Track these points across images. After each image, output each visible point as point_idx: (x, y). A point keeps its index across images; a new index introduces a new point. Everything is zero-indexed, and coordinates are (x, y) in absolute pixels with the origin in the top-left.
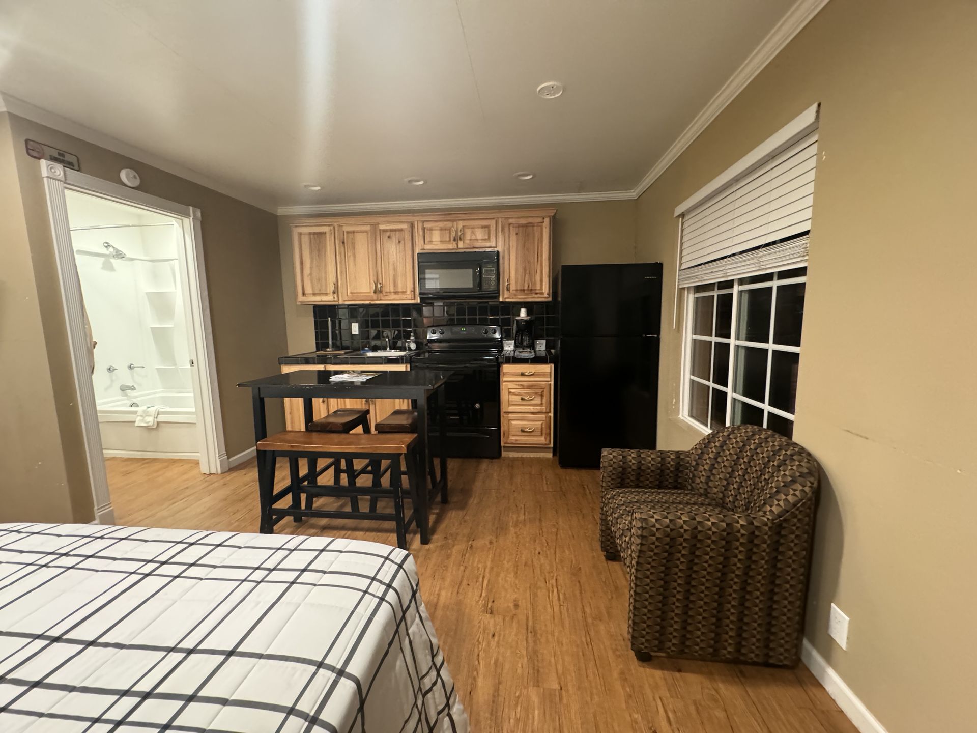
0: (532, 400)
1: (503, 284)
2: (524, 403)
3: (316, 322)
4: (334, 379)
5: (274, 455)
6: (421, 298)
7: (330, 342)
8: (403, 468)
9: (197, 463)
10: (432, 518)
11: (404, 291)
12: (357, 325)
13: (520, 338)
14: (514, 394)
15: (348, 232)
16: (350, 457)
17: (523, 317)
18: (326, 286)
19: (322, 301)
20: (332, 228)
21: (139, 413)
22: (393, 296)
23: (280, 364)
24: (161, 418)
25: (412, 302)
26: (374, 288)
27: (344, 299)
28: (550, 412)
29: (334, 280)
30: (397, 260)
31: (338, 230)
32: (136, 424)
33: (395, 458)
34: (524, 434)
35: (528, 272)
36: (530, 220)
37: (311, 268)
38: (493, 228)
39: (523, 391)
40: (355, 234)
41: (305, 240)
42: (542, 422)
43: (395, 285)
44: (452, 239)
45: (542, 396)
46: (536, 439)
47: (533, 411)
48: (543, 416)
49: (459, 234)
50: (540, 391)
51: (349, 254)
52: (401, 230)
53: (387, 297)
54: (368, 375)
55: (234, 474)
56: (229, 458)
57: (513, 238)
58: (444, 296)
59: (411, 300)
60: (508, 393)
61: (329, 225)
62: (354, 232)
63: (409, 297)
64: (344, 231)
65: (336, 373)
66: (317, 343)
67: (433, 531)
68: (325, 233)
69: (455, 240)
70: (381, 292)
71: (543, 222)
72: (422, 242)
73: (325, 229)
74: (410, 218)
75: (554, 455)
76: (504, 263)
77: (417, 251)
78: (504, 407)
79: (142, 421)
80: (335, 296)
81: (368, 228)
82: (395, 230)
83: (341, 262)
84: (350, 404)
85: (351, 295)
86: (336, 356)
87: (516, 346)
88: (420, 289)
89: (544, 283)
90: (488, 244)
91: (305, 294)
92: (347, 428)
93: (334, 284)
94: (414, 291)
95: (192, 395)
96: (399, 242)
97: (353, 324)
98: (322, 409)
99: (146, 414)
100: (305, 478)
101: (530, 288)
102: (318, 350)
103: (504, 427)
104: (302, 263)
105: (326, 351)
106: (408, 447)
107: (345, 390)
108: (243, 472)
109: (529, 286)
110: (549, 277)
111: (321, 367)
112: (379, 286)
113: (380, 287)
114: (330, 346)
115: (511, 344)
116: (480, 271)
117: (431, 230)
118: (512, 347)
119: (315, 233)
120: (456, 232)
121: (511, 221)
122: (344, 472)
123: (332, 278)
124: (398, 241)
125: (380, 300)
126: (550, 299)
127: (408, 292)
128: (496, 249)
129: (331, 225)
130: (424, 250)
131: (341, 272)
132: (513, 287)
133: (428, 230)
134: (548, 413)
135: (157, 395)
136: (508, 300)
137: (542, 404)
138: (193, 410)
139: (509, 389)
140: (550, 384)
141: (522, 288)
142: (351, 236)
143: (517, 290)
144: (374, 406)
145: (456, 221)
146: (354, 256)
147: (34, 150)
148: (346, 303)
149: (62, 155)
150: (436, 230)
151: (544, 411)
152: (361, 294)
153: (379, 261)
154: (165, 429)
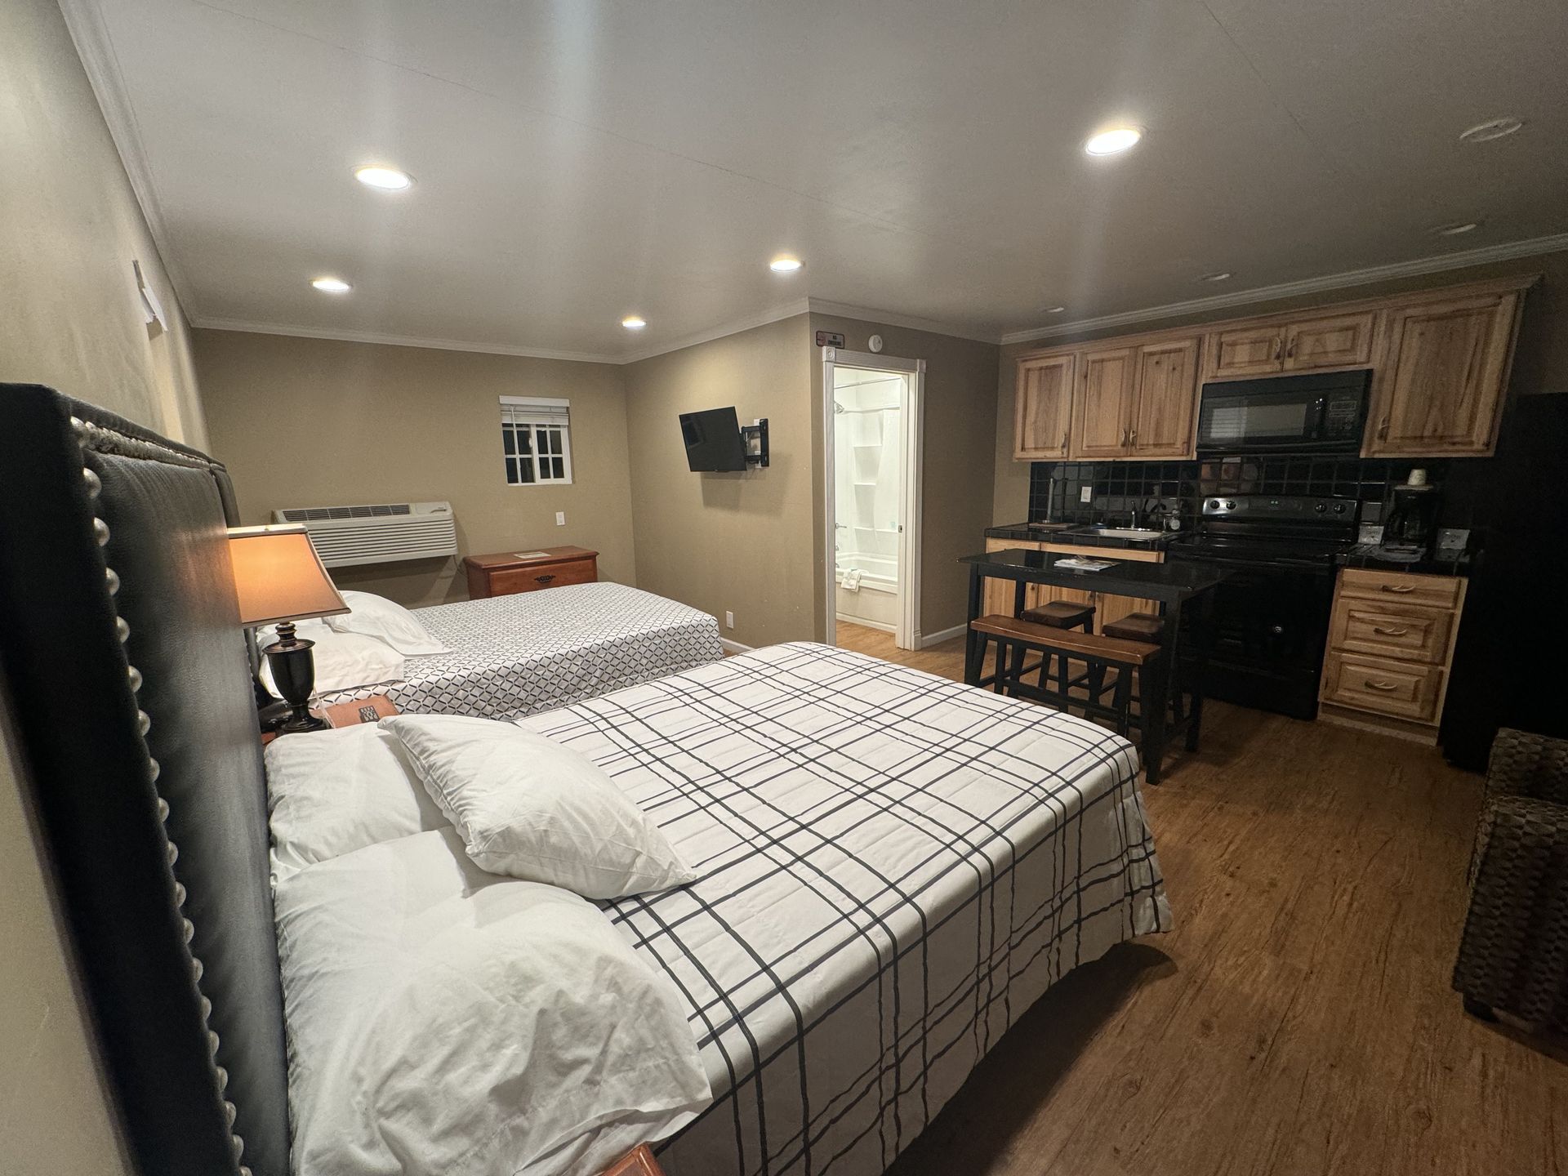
0: (1401, 635)
1: (1374, 424)
2: (1382, 638)
3: (1032, 484)
4: (1058, 564)
5: (987, 636)
6: (1199, 454)
7: (1049, 512)
8: (1135, 691)
9: (893, 636)
10: (1166, 763)
11: (1172, 442)
12: (1089, 489)
13: (1397, 523)
14: (1362, 621)
15: (1094, 362)
16: (1064, 655)
17: (1412, 486)
18: (1054, 439)
19: (1046, 457)
20: (1072, 358)
21: (845, 575)
22: (1151, 451)
23: (986, 537)
24: (863, 583)
25: (1183, 458)
26: (1123, 439)
27: (1076, 455)
28: (1443, 664)
29: (1066, 429)
30: (1166, 397)
31: (1081, 360)
32: (842, 586)
33: (1126, 668)
34: (1370, 690)
35: (1438, 403)
36: (1460, 305)
37: (1037, 414)
38: (1365, 331)
39: (1379, 618)
40: (1104, 363)
41: (1034, 378)
42: (1417, 679)
43: (1158, 434)
44: (1273, 356)
45: (1427, 632)
46: (1399, 704)
47: (1400, 655)
48: (1425, 669)
49: (1289, 346)
50: (1424, 623)
51: (1091, 392)
52: (1180, 350)
53: (1141, 452)
54: (1102, 564)
55: (926, 655)
56: (922, 636)
57: (1413, 343)
58: (1247, 447)
59: (1182, 455)
60: (1346, 616)
61: (1068, 355)
62: (1103, 361)
63: (1179, 451)
64: (1088, 361)
65: (1061, 556)
66: (1030, 512)
67: (1167, 774)
68: (1060, 366)
69: (1278, 357)
70: (1133, 444)
71: (1496, 305)
72: (1215, 365)
73: (1063, 360)
74: (1195, 331)
75: (1438, 744)
76: (1380, 391)
77: (1203, 381)
78: (1334, 638)
79: (847, 583)
80: (1065, 450)
81: (1125, 352)
82: (1170, 352)
83: (1078, 405)
84: (1066, 594)
85: (1086, 449)
86: (1055, 531)
87: (1386, 537)
88: (1200, 436)
89: (1477, 424)
90: (1349, 358)
91: (1025, 449)
92: (1067, 624)
93: (1065, 435)
94: (1189, 442)
95: (896, 563)
96: (1174, 369)
97: (1084, 488)
98: (1038, 597)
99: (850, 576)
100: (1009, 673)
101: (1438, 433)
102: (1030, 521)
103: (1328, 670)
104: (1026, 408)
105: (1042, 523)
106: (1146, 658)
107: (1068, 578)
108: (935, 654)
109: (1436, 430)
110: (1495, 411)
111: (1034, 546)
112: (1131, 436)
113: (1133, 438)
114: (1048, 517)
115: (1377, 533)
116: (1324, 405)
117: (1233, 344)
118: (1378, 539)
119: (1047, 368)
120: (1284, 343)
121: (1409, 312)
122: (1053, 678)
123: (1063, 427)
124: (1171, 368)
125: (1130, 456)
126: (1490, 454)
127: (1179, 444)
128: (1366, 367)
129: (1071, 354)
130: (1217, 377)
131: (1077, 418)
132: (1395, 432)
133: (1227, 345)
134: (1437, 665)
135: (853, 558)
136: (1377, 456)
137: (1423, 646)
138: (896, 579)
139: (1350, 610)
140: (1452, 616)
141: (1419, 434)
142: (1097, 366)
143: (1403, 438)
144: (1101, 604)
145: (1286, 324)
146: (1100, 395)
147: (820, 340)
148: (1079, 460)
149: (835, 338)
150: (1242, 344)
151: (1428, 660)
152: (1102, 448)
153: (1137, 399)
154: (864, 594)
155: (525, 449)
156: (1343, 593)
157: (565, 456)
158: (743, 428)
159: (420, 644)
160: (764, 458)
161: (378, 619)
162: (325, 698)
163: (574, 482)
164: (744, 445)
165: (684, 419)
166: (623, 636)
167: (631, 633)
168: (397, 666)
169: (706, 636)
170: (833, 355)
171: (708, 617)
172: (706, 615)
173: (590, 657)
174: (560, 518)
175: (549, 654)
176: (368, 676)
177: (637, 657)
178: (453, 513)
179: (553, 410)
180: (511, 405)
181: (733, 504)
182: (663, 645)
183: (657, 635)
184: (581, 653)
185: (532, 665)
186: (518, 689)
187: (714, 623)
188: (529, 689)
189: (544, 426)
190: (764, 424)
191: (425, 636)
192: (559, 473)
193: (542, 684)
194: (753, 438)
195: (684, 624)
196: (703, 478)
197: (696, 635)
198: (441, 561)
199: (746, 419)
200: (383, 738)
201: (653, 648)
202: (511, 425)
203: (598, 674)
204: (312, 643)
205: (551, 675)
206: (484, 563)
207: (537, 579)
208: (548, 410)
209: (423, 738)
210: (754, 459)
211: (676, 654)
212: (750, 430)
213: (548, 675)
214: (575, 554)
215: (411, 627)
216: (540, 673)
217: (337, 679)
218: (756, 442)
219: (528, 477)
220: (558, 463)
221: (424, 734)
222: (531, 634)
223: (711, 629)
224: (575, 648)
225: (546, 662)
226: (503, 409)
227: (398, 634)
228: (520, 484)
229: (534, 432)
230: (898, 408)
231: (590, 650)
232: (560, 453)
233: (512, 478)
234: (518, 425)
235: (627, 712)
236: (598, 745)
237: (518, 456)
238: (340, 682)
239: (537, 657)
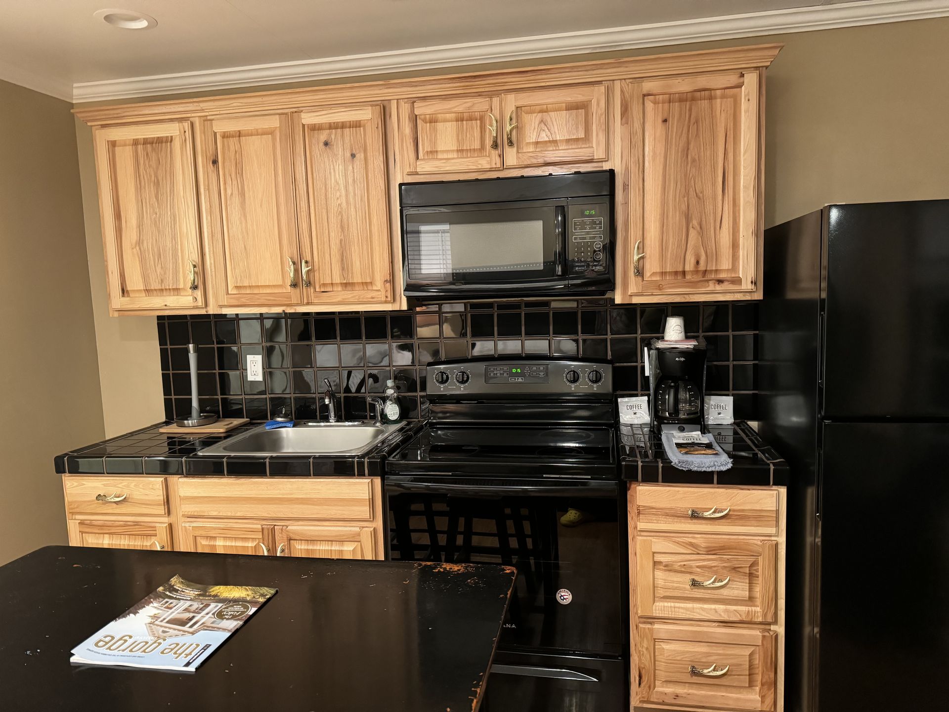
0: (722, 586)
1: (627, 254)
2: (698, 593)
3: (164, 353)
6: (409, 298)
7: (195, 404)
11: (369, 281)
12: (258, 359)
14: (671, 568)
15: (225, 136)
18: (176, 272)
19: (166, 307)
20: (186, 125)
22: (340, 294)
25: (388, 307)
26: (292, 275)
27: (220, 303)
28: (775, 622)
29: (195, 256)
30: (348, 203)
31: (204, 132)
34: (696, 679)
35: (695, 222)
36: (702, 82)
37: (140, 226)
38: (597, 108)
39: (696, 561)
40: (243, 139)
41: (125, 156)
42: (752, 649)
43: (345, 266)
44: (489, 142)
45: (752, 576)
46: (733, 695)
47: (725, 617)
48: (756, 633)
50: (745, 562)
51: (229, 192)
52: (357, 125)
53: (325, 298)
57: (656, 133)
59: (386, 302)
60: (651, 564)
61: (179, 120)
62: (239, 134)
63: (382, 296)
64: (215, 134)
66: (168, 403)
68: (170, 140)
69: (495, 146)
70: (309, 284)
71: (740, 86)
72: (412, 155)
73: (171, 130)
74: (375, 93)
76: (626, 202)
77: (398, 178)
78: (640, 603)
80: (199, 293)
81: (273, 122)
82: (342, 126)
83: (210, 213)
85: (235, 292)
87: (655, 416)
88: (409, 274)
89: (741, 253)
90: (583, 152)
91: (128, 291)
93: (195, 266)
94: (392, 280)
96: (353, 156)
97: (249, 358)
101: (702, 267)
103: (640, 654)
104: (118, 216)
105: (184, 426)
109: (698, 263)
110: (757, 236)
112: (304, 270)
113: (308, 272)
114: (194, 412)
115: (639, 407)
116: (564, 225)
117: (433, 121)
118: (642, 415)
119: (146, 142)
120: (500, 123)
121: (648, 86)
123: (188, 252)
124: (348, 155)
125: (308, 304)
126: (759, 296)
127: (379, 284)
128: (606, 166)
129: (185, 119)
130: (417, 174)
131: (212, 237)
132: (651, 267)
133: (425, 121)
134: (770, 624)
136: (636, 300)
137: (751, 599)
139: (654, 553)
140: (776, 546)
141: (680, 268)
142: (232, 142)
143: (663, 274)
145: (497, 93)
146: (242, 194)
148: (225, 311)
150: (445, 121)
151: (760, 619)
152: (261, 291)
153: (304, 204)
156: (641, 526)
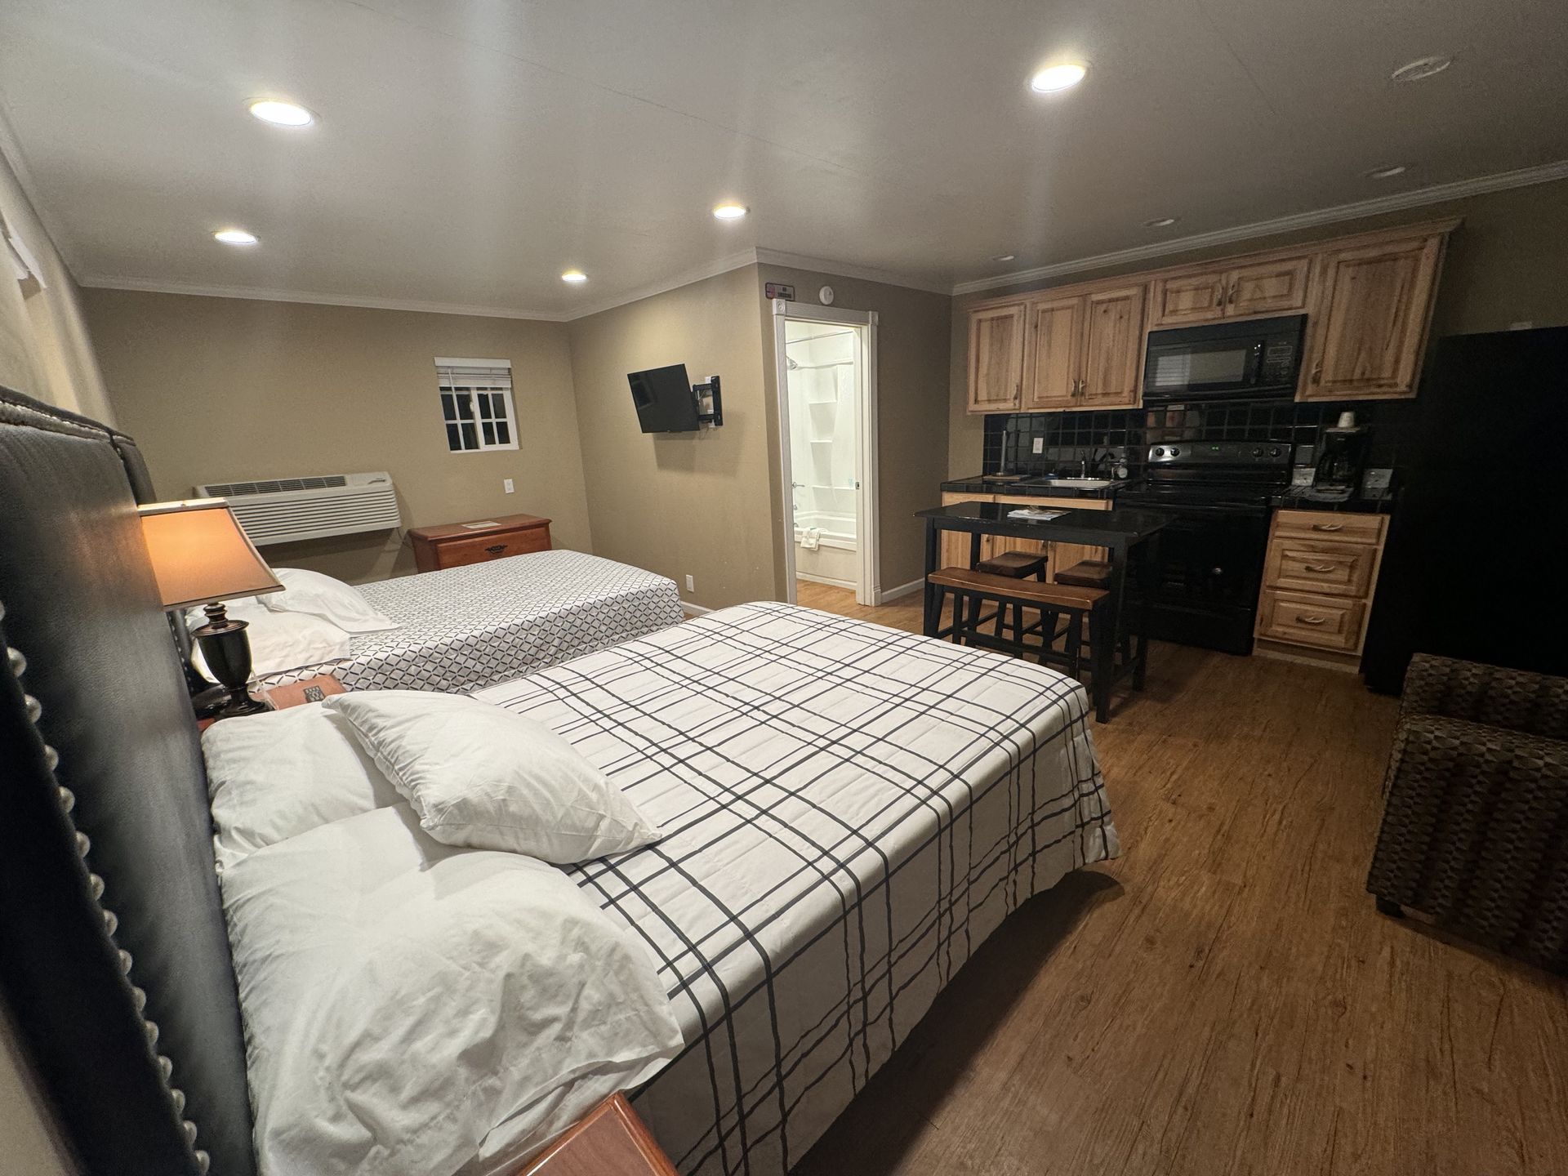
0: (1329, 572)
1: (1308, 369)
2: (1311, 575)
3: (986, 437)
4: (1012, 514)
5: (944, 589)
6: (1144, 401)
7: (1003, 464)
8: (1086, 636)
9: (853, 593)
10: (1114, 702)
11: (1120, 391)
12: (1041, 440)
13: (1327, 465)
14: (1294, 559)
15: (1044, 311)
16: (1019, 604)
17: (1342, 428)
18: (1006, 391)
19: (998, 409)
20: (1022, 307)
21: (804, 534)
22: (1100, 400)
23: (942, 490)
24: (823, 541)
25: (1130, 407)
26: (1073, 389)
27: (1028, 406)
28: (1366, 597)
29: (1018, 381)
30: (1113, 345)
31: (1032, 310)
32: (802, 545)
33: (1076, 613)
34: (1299, 625)
35: (1366, 346)
36: (1389, 249)
37: (989, 366)
39: (1311, 556)
40: (1054, 312)
41: (985, 327)
42: (1341, 612)
43: (1106, 382)
44: (1215, 301)
45: (1352, 567)
46: (1326, 637)
47: (1328, 591)
48: (1349, 602)
49: (1230, 292)
50: (1350, 559)
51: (1042, 343)
52: (1127, 298)
53: (1090, 402)
54: (1053, 513)
55: (887, 610)
56: (882, 592)
57: (1346, 284)
58: (1191, 395)
59: (1129, 404)
60: (1280, 556)
61: (1018, 305)
62: (1053, 310)
63: (1126, 400)
64: (1038, 311)
65: (1014, 507)
66: (985, 466)
67: (1115, 713)
68: (1011, 316)
69: (1219, 304)
70: (1083, 394)
71: (1421, 248)
72: (1160, 313)
73: (1013, 310)
74: (1141, 278)
75: (1360, 671)
76: (1314, 337)
77: (1148, 329)
78: (1269, 578)
79: (807, 542)
80: (1017, 401)
81: (1075, 301)
82: (1117, 300)
83: (1029, 356)
84: (1020, 545)
85: (1037, 400)
86: (1009, 483)
87: (1317, 479)
88: (1146, 385)
89: (1402, 366)
90: (1285, 303)
91: (978, 401)
92: (1020, 573)
93: (1017, 386)
94: (1135, 390)
95: (855, 520)
96: (1121, 317)
97: (1036, 439)
98: (995, 548)
99: (809, 535)
100: (966, 624)
101: (1366, 376)
102: (985, 474)
103: (1263, 608)
104: (978, 360)
105: (996, 476)
106: (1095, 603)
107: (1021, 529)
108: (895, 609)
109: (1364, 373)
110: (1417, 354)
111: (988, 498)
112: (1081, 386)
113: (1083, 387)
114: (1002, 469)
115: (1310, 474)
116: (1262, 351)
117: (1178, 291)
118: (1310, 481)
119: (999, 318)
120: (1225, 289)
121: (1343, 256)
122: (1008, 627)
123: (1014, 379)
124: (1118, 317)
125: (1080, 406)
126: (1412, 396)
127: (1125, 394)
128: (1302, 312)
129: (1022, 304)
130: (1162, 324)
131: (1029, 368)
132: (1327, 376)
133: (1172, 292)
134: (1361, 598)
135: (812, 517)
136: (1311, 400)
137: (1350, 581)
138: (855, 537)
139: (1284, 550)
140: (1375, 551)
141: (1348, 378)
142: (1048, 315)
143: (1334, 382)
144: (1053, 553)
145: (1226, 271)
146: (1049, 343)
147: (770, 292)
148: (1030, 411)
149: (784, 290)
150: (1187, 291)
151: (1353, 594)
152: (1053, 399)
153: (1085, 349)
154: (824, 553)
155: (467, 413)
156: (1278, 533)
157: (510, 420)
158: (694, 386)
159: (365, 621)
160: (717, 418)
161: (318, 596)
162: (267, 681)
163: (521, 448)
164: (696, 403)
165: (633, 378)
166: (580, 604)
167: (589, 601)
168: (342, 644)
169: (666, 600)
170: (783, 307)
171: (666, 580)
172: (665, 579)
173: (547, 626)
174: (509, 486)
175: (503, 625)
176: (311, 656)
177: (596, 624)
178: (394, 484)
179: (494, 372)
180: (449, 367)
181: (687, 465)
182: (622, 611)
183: (615, 601)
184: (537, 622)
185: (487, 637)
186: (474, 662)
187: (673, 587)
188: (485, 662)
189: (485, 389)
190: (716, 381)
191: (371, 613)
192: (505, 439)
193: (499, 655)
194: (704, 396)
195: (642, 589)
196: (656, 439)
197: (656, 599)
198: (386, 534)
199: (697, 377)
200: (328, 717)
201: (612, 614)
202: (449, 389)
203: (556, 643)
204: (245, 624)
205: (507, 646)
206: (431, 535)
207: (488, 549)
208: (488, 372)
209: (370, 715)
210: (707, 419)
211: (636, 620)
212: (702, 388)
213: (504, 646)
214: (527, 522)
215: (354, 602)
216: (496, 644)
217: (278, 660)
218: (709, 401)
219: (472, 443)
220: (503, 428)
221: (370, 711)
222: (484, 605)
223: (671, 593)
224: (531, 618)
225: (501, 633)
226: (439, 372)
227: (343, 613)
228: (464, 451)
229: (474, 395)
230: (851, 363)
231: (546, 619)
232: (505, 417)
233: (454, 445)
234: (457, 389)
235: (587, 679)
236: (559, 714)
237: (459, 422)
238: (280, 664)
239: (491, 629)
